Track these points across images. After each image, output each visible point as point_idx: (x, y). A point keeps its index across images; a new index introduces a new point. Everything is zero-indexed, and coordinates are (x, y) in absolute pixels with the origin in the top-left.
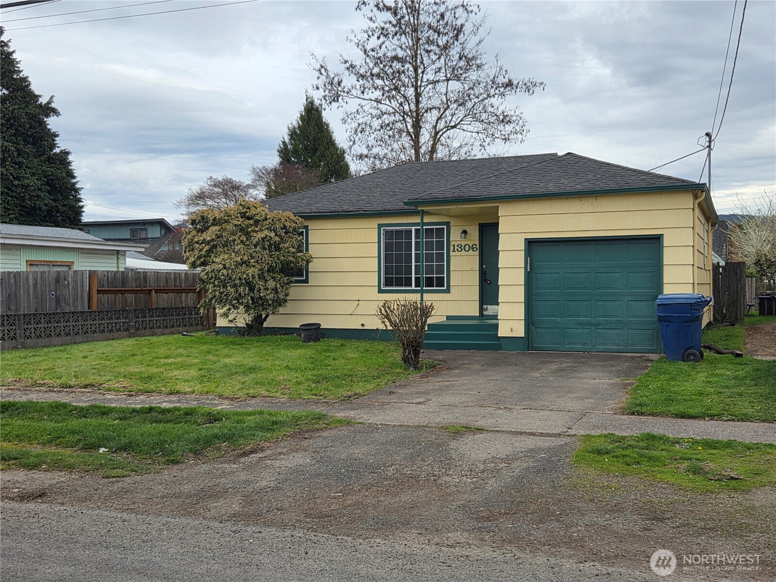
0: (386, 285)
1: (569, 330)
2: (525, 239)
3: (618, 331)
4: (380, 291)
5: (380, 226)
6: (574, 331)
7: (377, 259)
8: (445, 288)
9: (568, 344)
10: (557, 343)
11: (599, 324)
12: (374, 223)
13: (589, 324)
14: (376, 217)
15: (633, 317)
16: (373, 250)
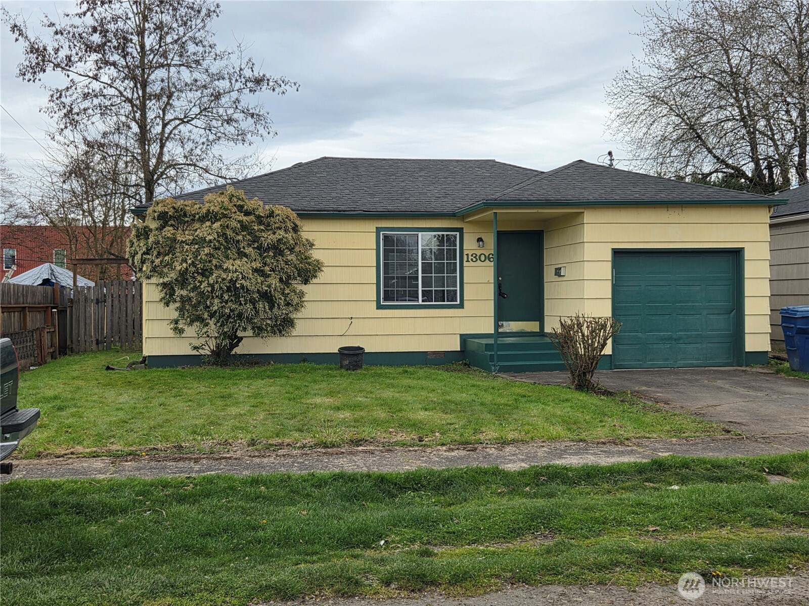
0: (385, 299)
1: (650, 346)
2: (613, 249)
3: (698, 345)
4: (379, 307)
5: (378, 230)
6: (655, 346)
7: (374, 269)
8: (458, 303)
9: (650, 360)
10: (639, 360)
11: (679, 339)
12: (370, 227)
13: (670, 338)
14: (373, 219)
15: (712, 330)
16: (370, 258)
